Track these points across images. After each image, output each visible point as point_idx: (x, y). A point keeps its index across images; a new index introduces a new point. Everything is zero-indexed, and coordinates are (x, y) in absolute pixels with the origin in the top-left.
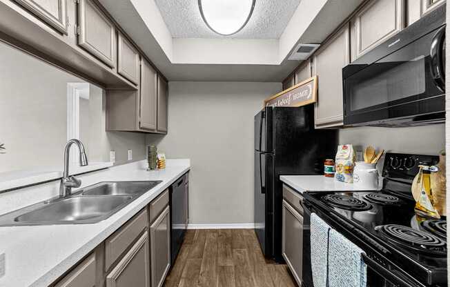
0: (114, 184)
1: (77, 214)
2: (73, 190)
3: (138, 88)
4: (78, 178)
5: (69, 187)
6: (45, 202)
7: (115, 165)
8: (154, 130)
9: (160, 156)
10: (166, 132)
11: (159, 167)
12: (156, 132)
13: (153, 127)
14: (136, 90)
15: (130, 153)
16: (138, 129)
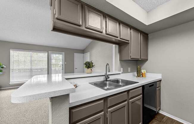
0: (120, 80)
1: (108, 87)
2: (108, 79)
3: (130, 42)
4: (108, 76)
5: (107, 78)
6: (101, 81)
7: (122, 73)
8: (139, 59)
9: (143, 71)
10: (147, 60)
11: (142, 76)
12: (140, 60)
13: (139, 57)
14: (129, 43)
15: (129, 69)
16: (130, 59)
